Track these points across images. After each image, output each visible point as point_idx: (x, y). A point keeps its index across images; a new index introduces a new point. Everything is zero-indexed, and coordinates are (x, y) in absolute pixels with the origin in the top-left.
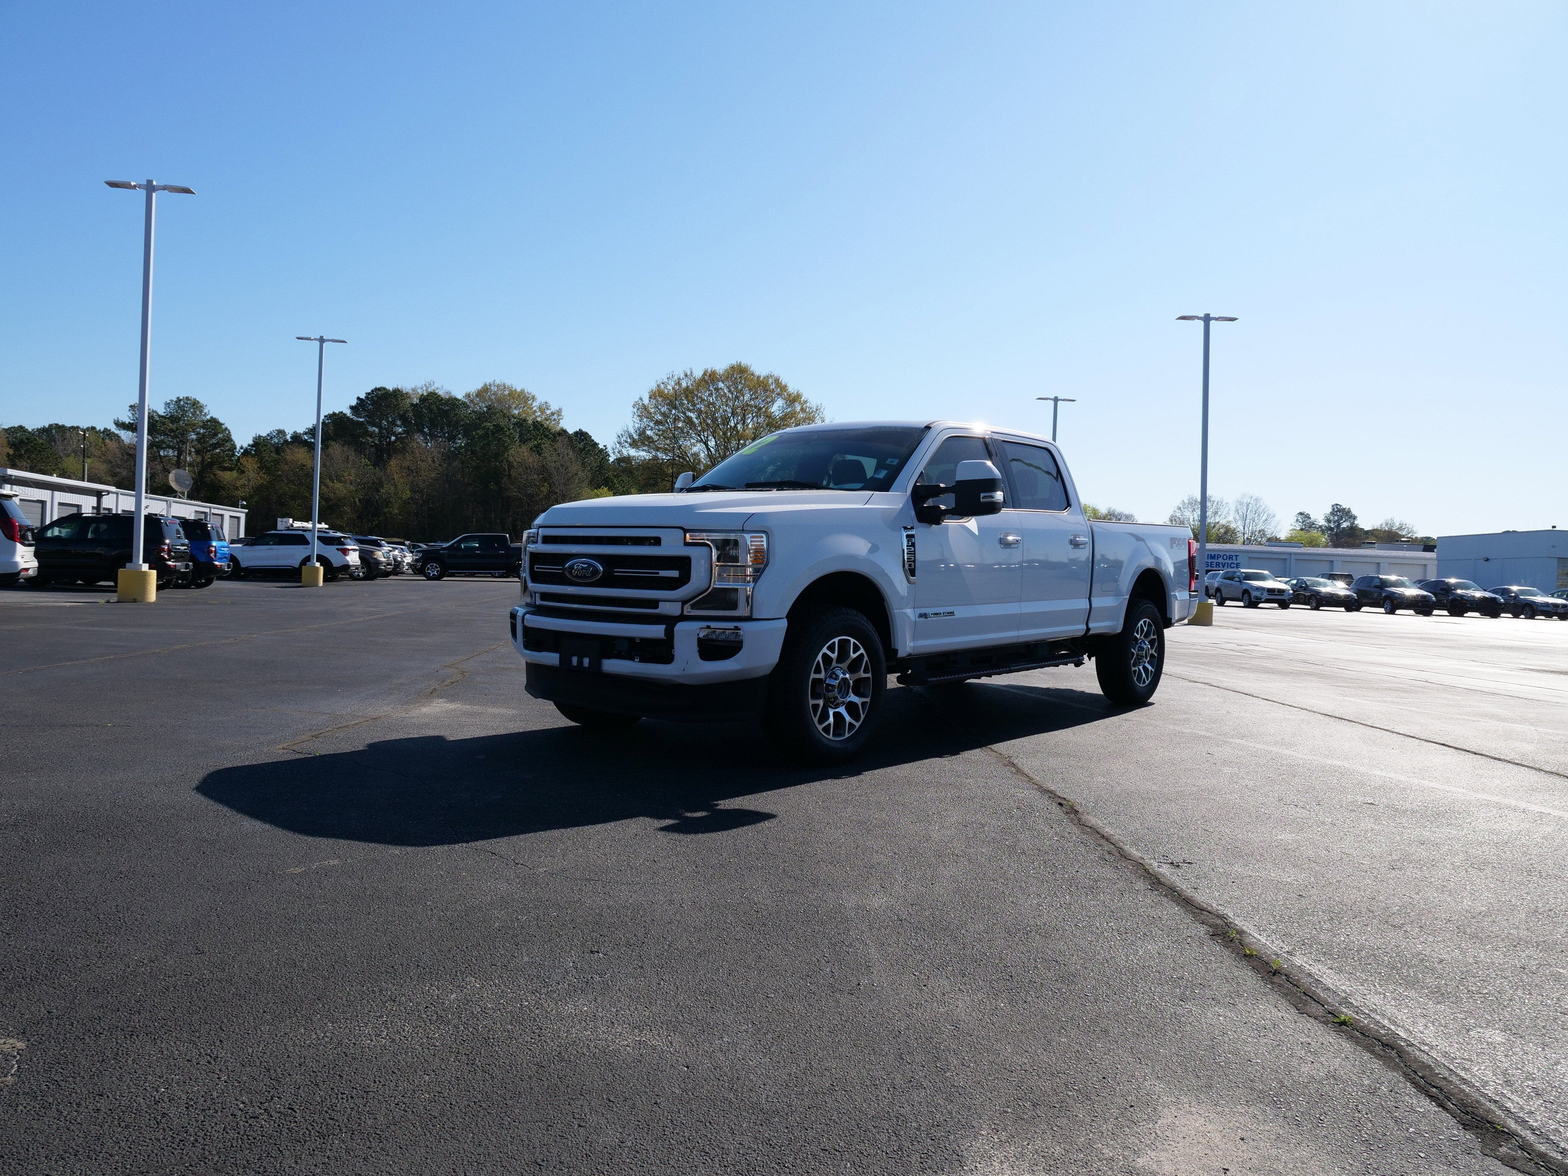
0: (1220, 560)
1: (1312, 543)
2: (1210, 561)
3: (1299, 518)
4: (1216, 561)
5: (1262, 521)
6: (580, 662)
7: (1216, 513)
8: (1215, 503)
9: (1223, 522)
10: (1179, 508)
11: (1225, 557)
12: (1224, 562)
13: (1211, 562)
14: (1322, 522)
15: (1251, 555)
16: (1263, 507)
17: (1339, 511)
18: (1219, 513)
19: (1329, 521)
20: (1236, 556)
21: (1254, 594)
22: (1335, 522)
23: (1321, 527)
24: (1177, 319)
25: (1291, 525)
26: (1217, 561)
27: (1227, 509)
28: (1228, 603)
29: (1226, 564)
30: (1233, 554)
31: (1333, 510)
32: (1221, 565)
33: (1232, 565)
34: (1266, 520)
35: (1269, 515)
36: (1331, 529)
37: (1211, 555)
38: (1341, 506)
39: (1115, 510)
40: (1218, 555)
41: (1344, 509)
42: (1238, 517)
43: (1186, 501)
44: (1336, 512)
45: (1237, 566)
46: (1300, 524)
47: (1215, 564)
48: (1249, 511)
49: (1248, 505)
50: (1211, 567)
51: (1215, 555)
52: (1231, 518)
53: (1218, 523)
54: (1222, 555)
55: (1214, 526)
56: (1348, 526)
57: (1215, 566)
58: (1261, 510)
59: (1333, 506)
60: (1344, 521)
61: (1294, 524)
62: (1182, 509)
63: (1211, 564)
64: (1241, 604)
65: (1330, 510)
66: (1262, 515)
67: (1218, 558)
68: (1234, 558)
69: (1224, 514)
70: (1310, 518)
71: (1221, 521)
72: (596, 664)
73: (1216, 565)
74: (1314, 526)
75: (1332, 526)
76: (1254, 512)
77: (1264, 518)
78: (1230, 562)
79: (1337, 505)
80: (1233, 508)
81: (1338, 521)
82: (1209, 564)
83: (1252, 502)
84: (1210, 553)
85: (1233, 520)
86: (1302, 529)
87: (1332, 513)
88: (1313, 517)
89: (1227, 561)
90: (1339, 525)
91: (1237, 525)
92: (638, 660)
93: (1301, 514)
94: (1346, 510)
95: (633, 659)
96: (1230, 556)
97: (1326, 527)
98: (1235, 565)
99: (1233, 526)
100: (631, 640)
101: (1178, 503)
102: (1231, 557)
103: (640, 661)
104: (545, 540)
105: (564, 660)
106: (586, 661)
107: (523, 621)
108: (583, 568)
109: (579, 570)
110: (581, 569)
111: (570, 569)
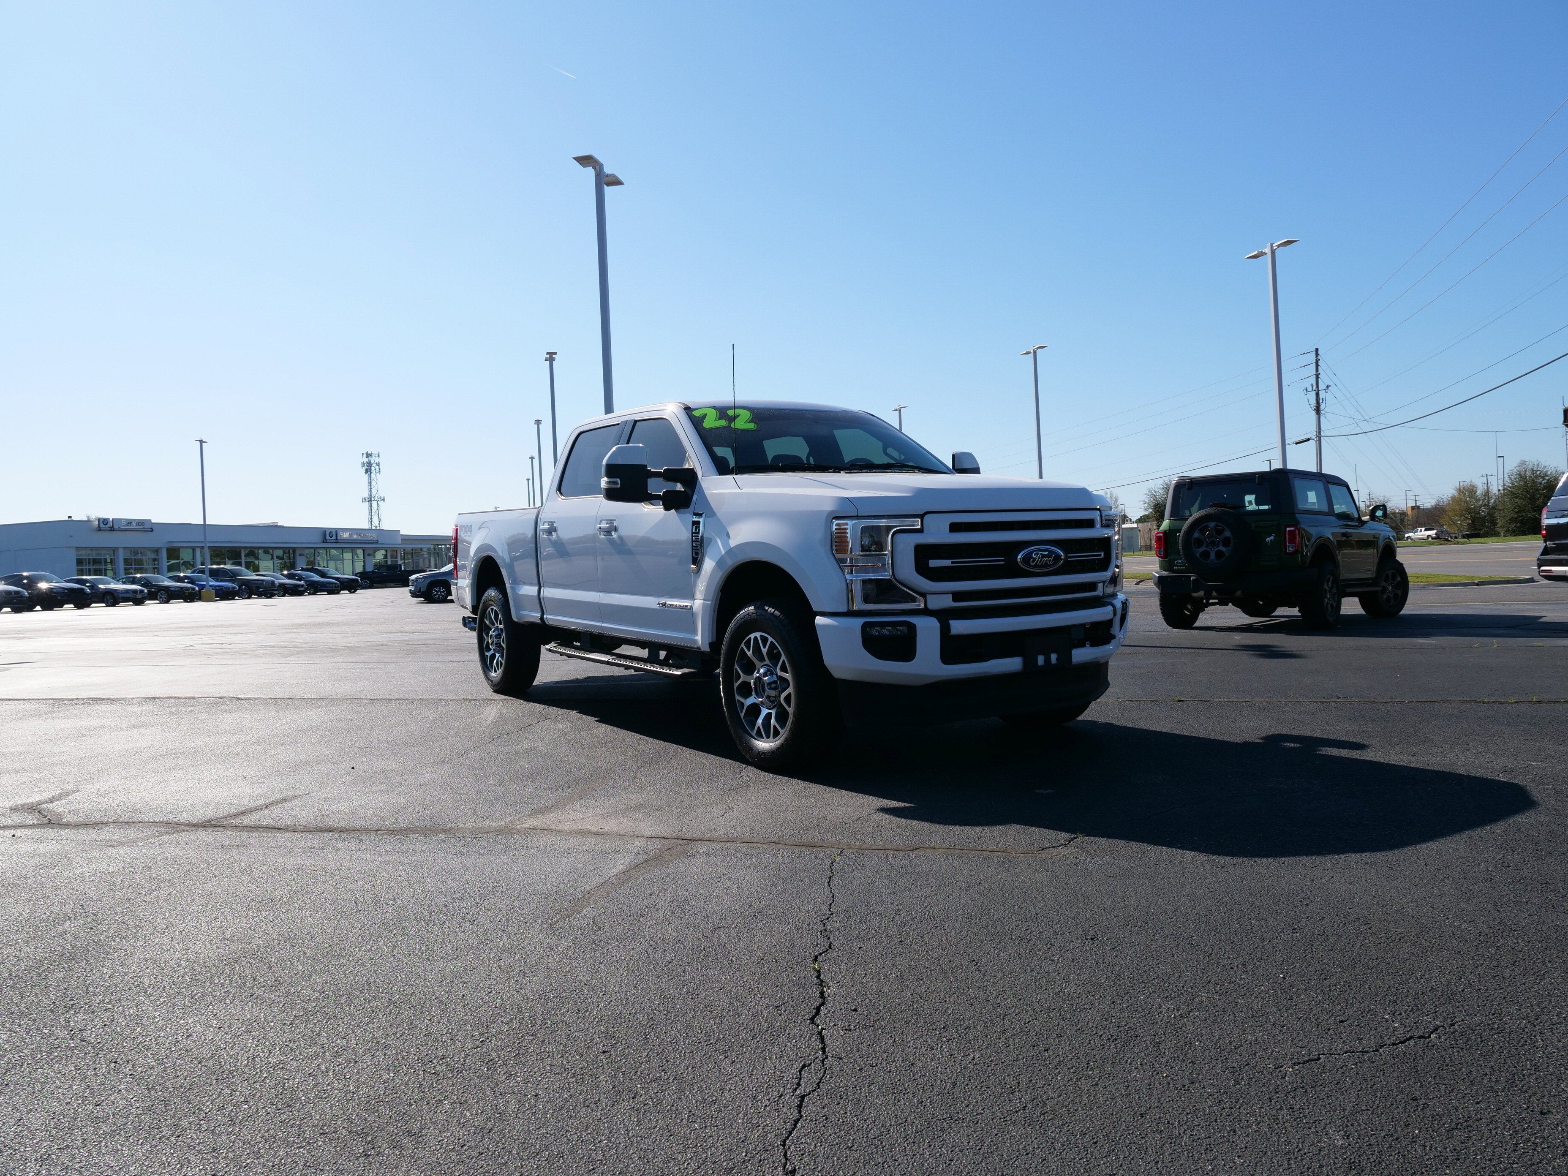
6: (1048, 660)
72: (1066, 657)
95: (1084, 646)
103: (1092, 645)
104: (955, 528)
105: (1029, 663)
106: (1054, 657)
107: (945, 630)
108: (1043, 556)
109: (1039, 558)
110: (1042, 558)
111: (1027, 559)
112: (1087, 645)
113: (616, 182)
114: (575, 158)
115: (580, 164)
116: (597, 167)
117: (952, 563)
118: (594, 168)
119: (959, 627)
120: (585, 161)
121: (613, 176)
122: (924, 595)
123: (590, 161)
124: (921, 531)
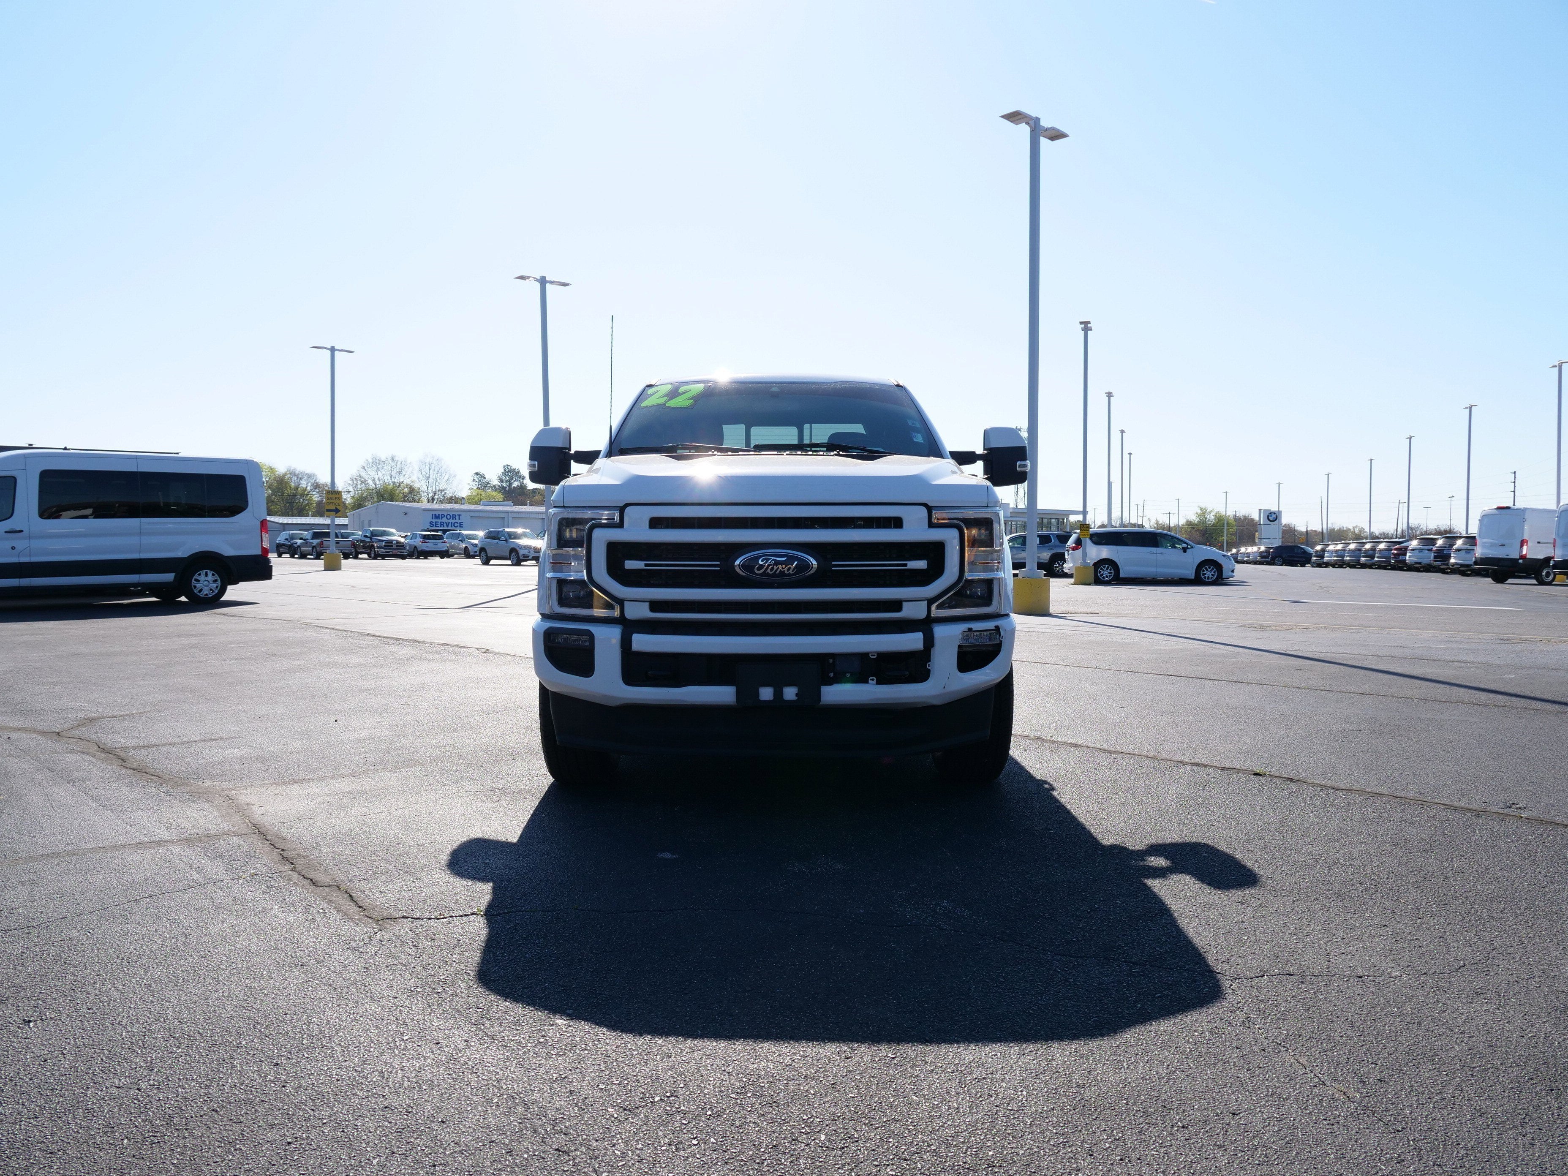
0: (444, 520)
1: (489, 501)
2: (434, 521)
3: (476, 478)
4: (440, 521)
5: (444, 480)
6: (778, 694)
7: (400, 472)
8: (399, 463)
9: (407, 481)
10: (364, 468)
11: (449, 517)
12: (447, 521)
13: (436, 522)
14: (496, 482)
15: (472, 514)
16: (444, 467)
17: (510, 471)
18: (404, 472)
19: (501, 481)
20: (459, 515)
21: (521, 552)
22: (507, 482)
23: (494, 486)
24: (516, 278)
25: (469, 484)
26: (442, 521)
27: (411, 469)
28: (493, 562)
29: (450, 524)
30: (456, 513)
31: (505, 470)
32: (445, 525)
33: (456, 525)
34: (448, 479)
35: (450, 475)
36: (504, 488)
37: (435, 515)
38: (511, 467)
39: (295, 469)
40: (442, 515)
41: (514, 470)
42: (421, 477)
43: (370, 461)
44: (507, 472)
45: (460, 525)
46: (476, 483)
47: (439, 523)
48: (431, 471)
49: (430, 465)
50: (436, 526)
51: (439, 515)
52: (414, 478)
53: (402, 482)
54: (446, 515)
55: (400, 485)
56: (518, 486)
57: (439, 525)
58: (443, 471)
59: (504, 467)
60: (515, 481)
61: (471, 484)
62: (366, 468)
63: (436, 524)
64: (509, 562)
65: (502, 470)
66: (444, 475)
67: (442, 517)
68: (457, 517)
69: (408, 473)
70: (485, 478)
71: (405, 481)
72: (811, 694)
73: (441, 524)
74: (489, 485)
75: (505, 486)
76: (436, 472)
77: (446, 478)
78: (454, 521)
79: (508, 465)
80: (417, 468)
81: (509, 481)
82: (434, 524)
83: (434, 462)
84: (434, 513)
85: (416, 480)
86: (478, 488)
87: (504, 474)
88: (488, 477)
89: (451, 521)
90: (510, 484)
91: (420, 484)
92: (874, 682)
93: (477, 474)
94: (516, 471)
95: (866, 681)
96: (453, 515)
97: (499, 486)
98: (458, 525)
99: (416, 485)
100: (863, 657)
101: (362, 462)
102: (454, 517)
103: (879, 683)
104: (656, 523)
105: (746, 693)
106: (790, 693)
107: (626, 643)
108: (777, 563)
109: (769, 565)
110: (774, 565)
111: (748, 566)
112: (870, 681)
113: (1056, 135)
114: (1003, 117)
115: (1012, 122)
116: (1032, 123)
117: (646, 565)
118: (1027, 123)
119: (642, 642)
120: (1015, 117)
121: (1053, 129)
122: (621, 602)
123: (1020, 117)
124: (620, 525)
